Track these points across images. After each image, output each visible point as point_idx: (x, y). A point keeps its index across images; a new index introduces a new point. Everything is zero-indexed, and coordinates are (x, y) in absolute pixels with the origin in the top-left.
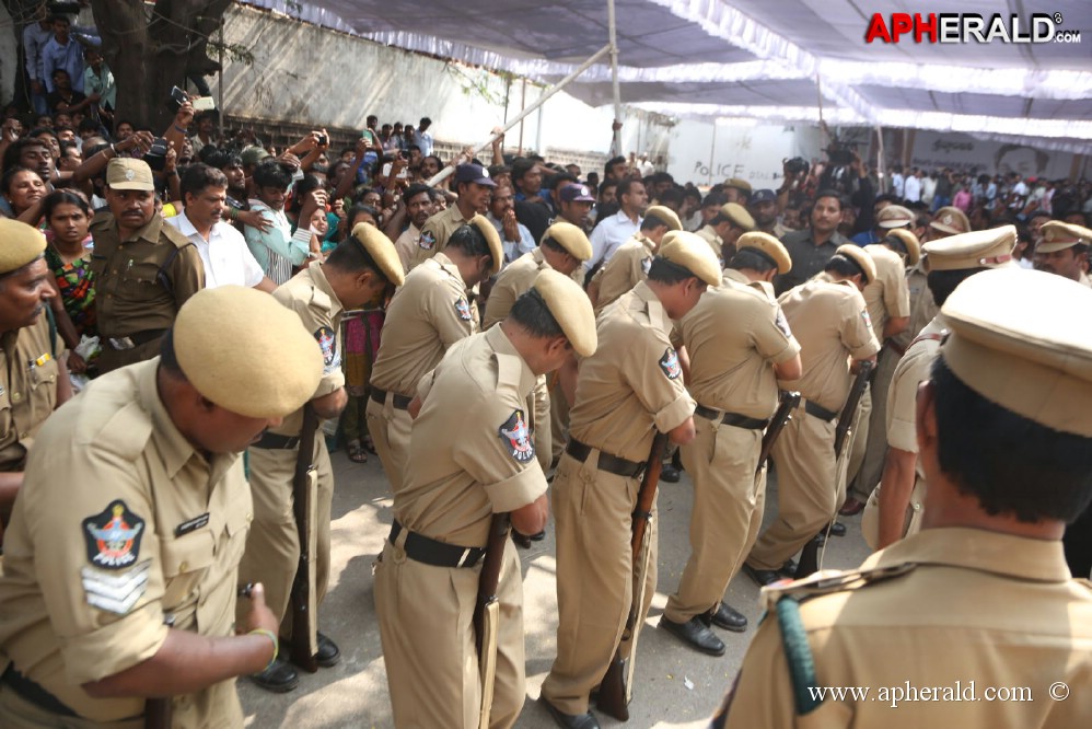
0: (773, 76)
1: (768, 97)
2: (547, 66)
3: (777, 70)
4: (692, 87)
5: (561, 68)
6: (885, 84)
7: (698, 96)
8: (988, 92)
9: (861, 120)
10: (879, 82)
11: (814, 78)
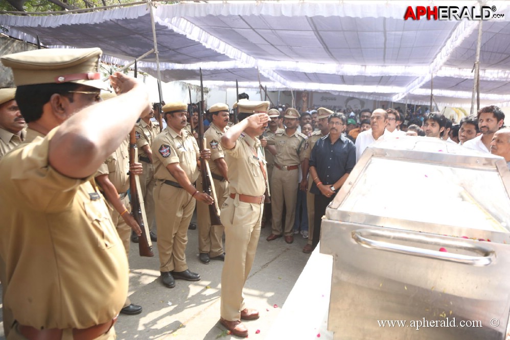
0: (239, 67)
1: (243, 77)
2: (142, 63)
3: (240, 64)
4: (208, 73)
5: (148, 64)
6: (284, 70)
7: (212, 77)
8: (324, 73)
9: (284, 87)
10: (282, 69)
11: (256, 67)
